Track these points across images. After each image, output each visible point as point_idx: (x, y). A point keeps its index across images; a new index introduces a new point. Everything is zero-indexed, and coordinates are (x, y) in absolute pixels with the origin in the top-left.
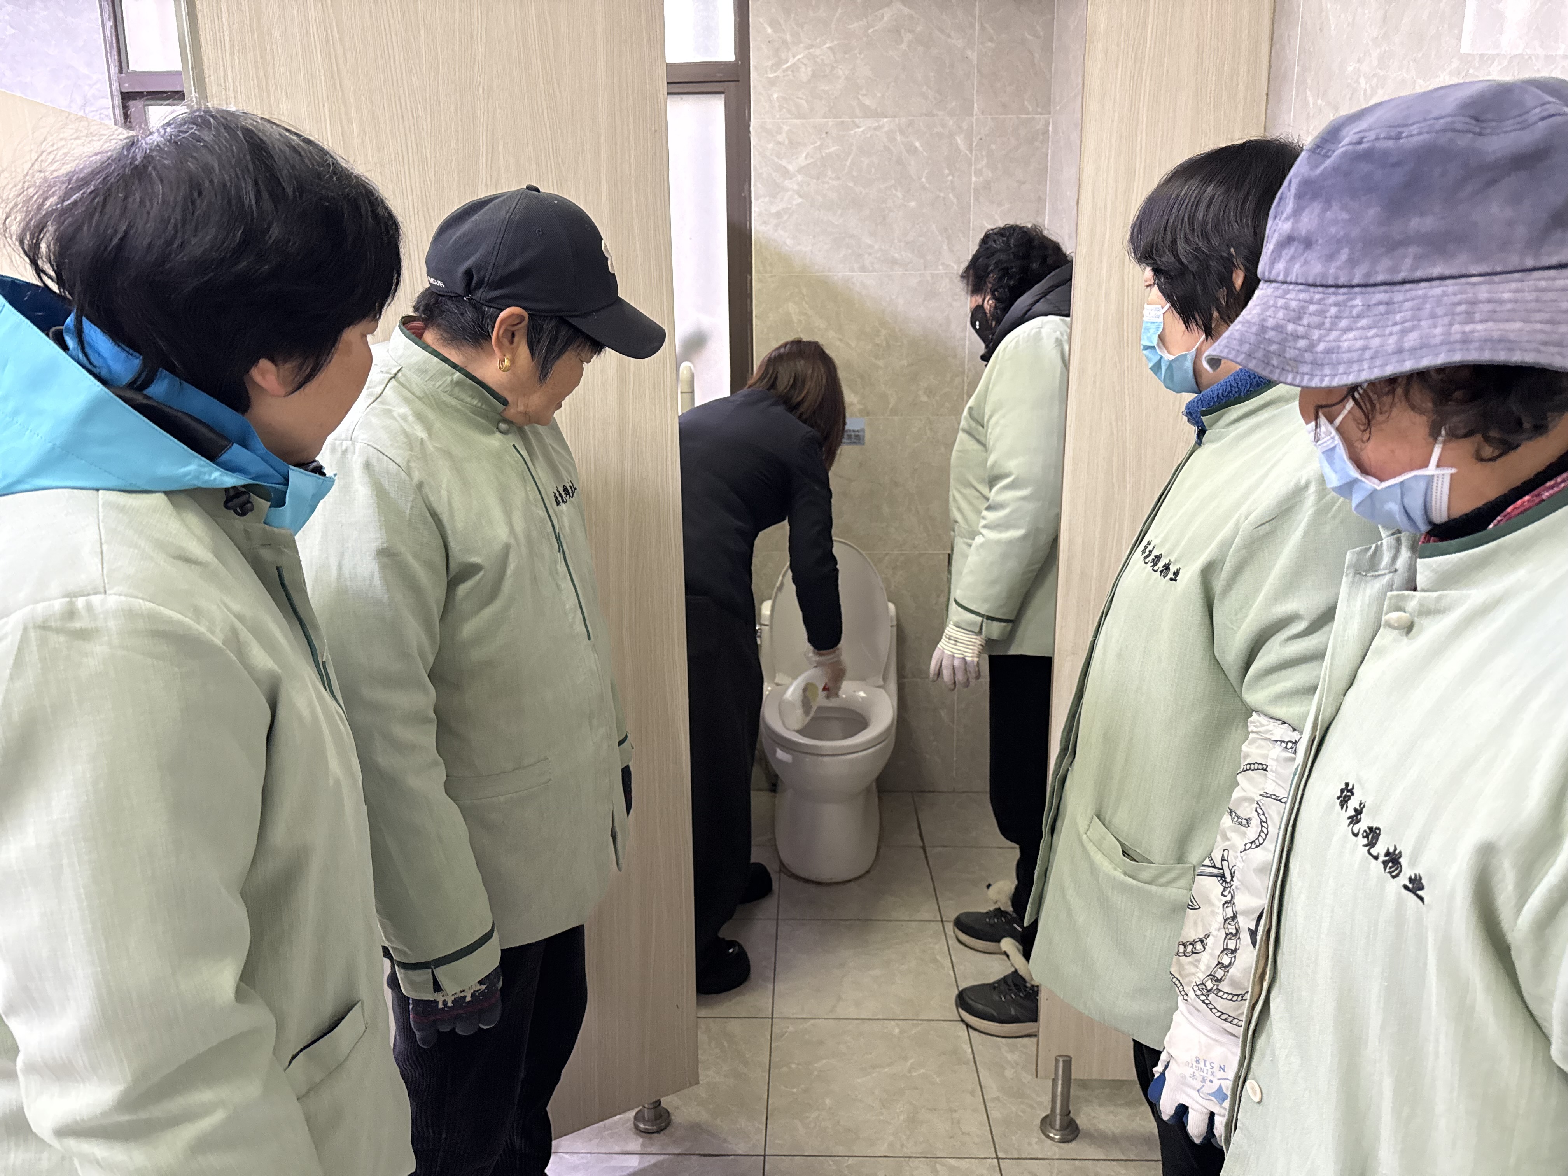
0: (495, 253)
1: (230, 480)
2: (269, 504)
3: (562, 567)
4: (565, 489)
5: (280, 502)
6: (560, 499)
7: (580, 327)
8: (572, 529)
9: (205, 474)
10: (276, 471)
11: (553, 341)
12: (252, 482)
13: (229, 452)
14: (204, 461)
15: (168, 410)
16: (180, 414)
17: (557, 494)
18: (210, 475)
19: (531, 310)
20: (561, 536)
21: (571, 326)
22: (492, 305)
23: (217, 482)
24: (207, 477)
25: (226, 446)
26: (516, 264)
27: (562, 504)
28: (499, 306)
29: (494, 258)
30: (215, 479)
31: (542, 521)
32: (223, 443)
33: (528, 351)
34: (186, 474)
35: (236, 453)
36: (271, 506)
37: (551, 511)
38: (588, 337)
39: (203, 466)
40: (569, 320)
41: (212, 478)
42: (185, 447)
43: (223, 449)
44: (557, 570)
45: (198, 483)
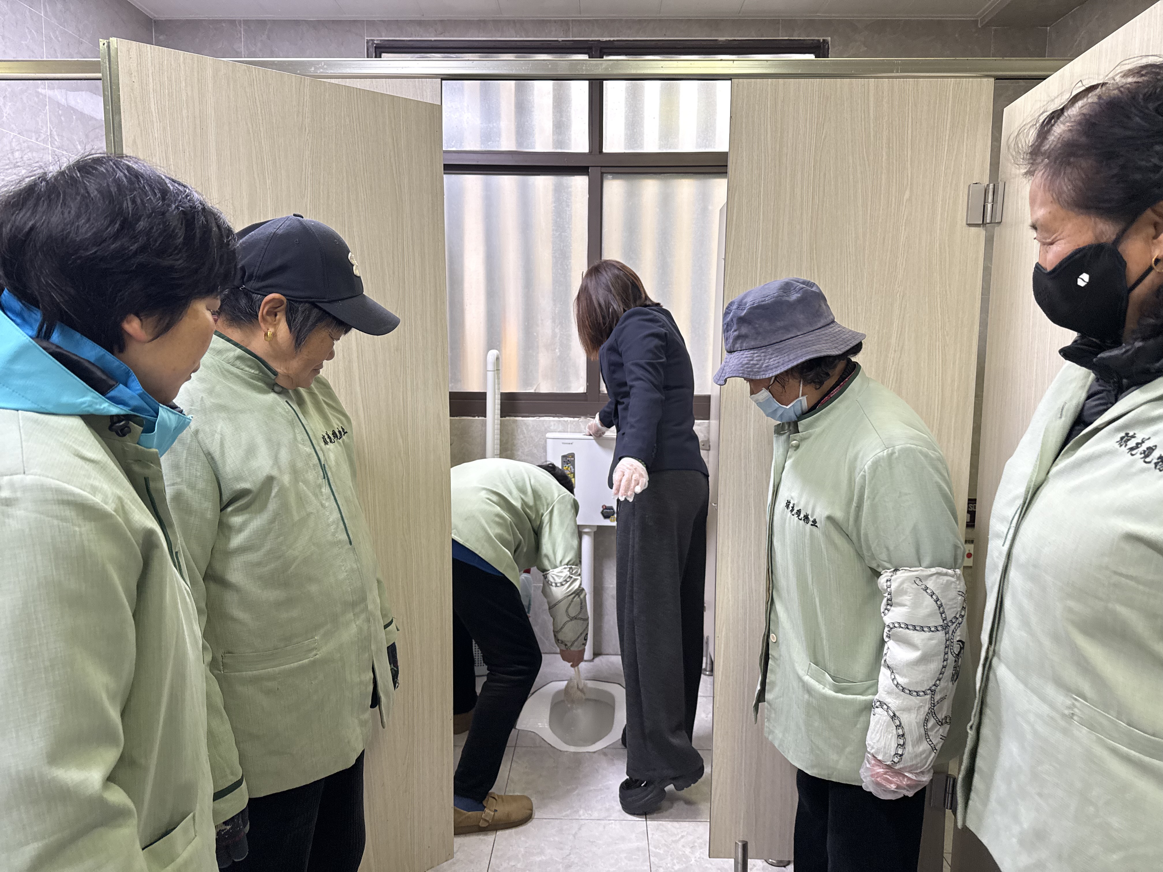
0: (262, 255)
1: (115, 410)
2: (142, 428)
3: (326, 490)
4: (334, 433)
5: (149, 428)
6: (328, 440)
7: (328, 310)
8: (337, 464)
9: (96, 404)
10: (150, 407)
11: (306, 319)
12: (132, 413)
13: (116, 389)
14: (96, 394)
15: (74, 357)
16: (82, 360)
17: (326, 437)
18: (101, 405)
19: (288, 296)
20: (326, 466)
21: (320, 309)
22: (260, 292)
23: (105, 410)
24: (98, 407)
25: (114, 385)
26: (278, 262)
27: (329, 443)
28: (265, 293)
29: (260, 259)
30: (104, 408)
31: (309, 455)
32: (112, 382)
33: (287, 327)
34: (84, 403)
35: (120, 391)
36: (143, 432)
37: (317, 448)
38: (335, 318)
39: (97, 399)
40: (319, 304)
41: (102, 407)
42: (85, 384)
43: (111, 387)
44: (322, 492)
45: (91, 410)
